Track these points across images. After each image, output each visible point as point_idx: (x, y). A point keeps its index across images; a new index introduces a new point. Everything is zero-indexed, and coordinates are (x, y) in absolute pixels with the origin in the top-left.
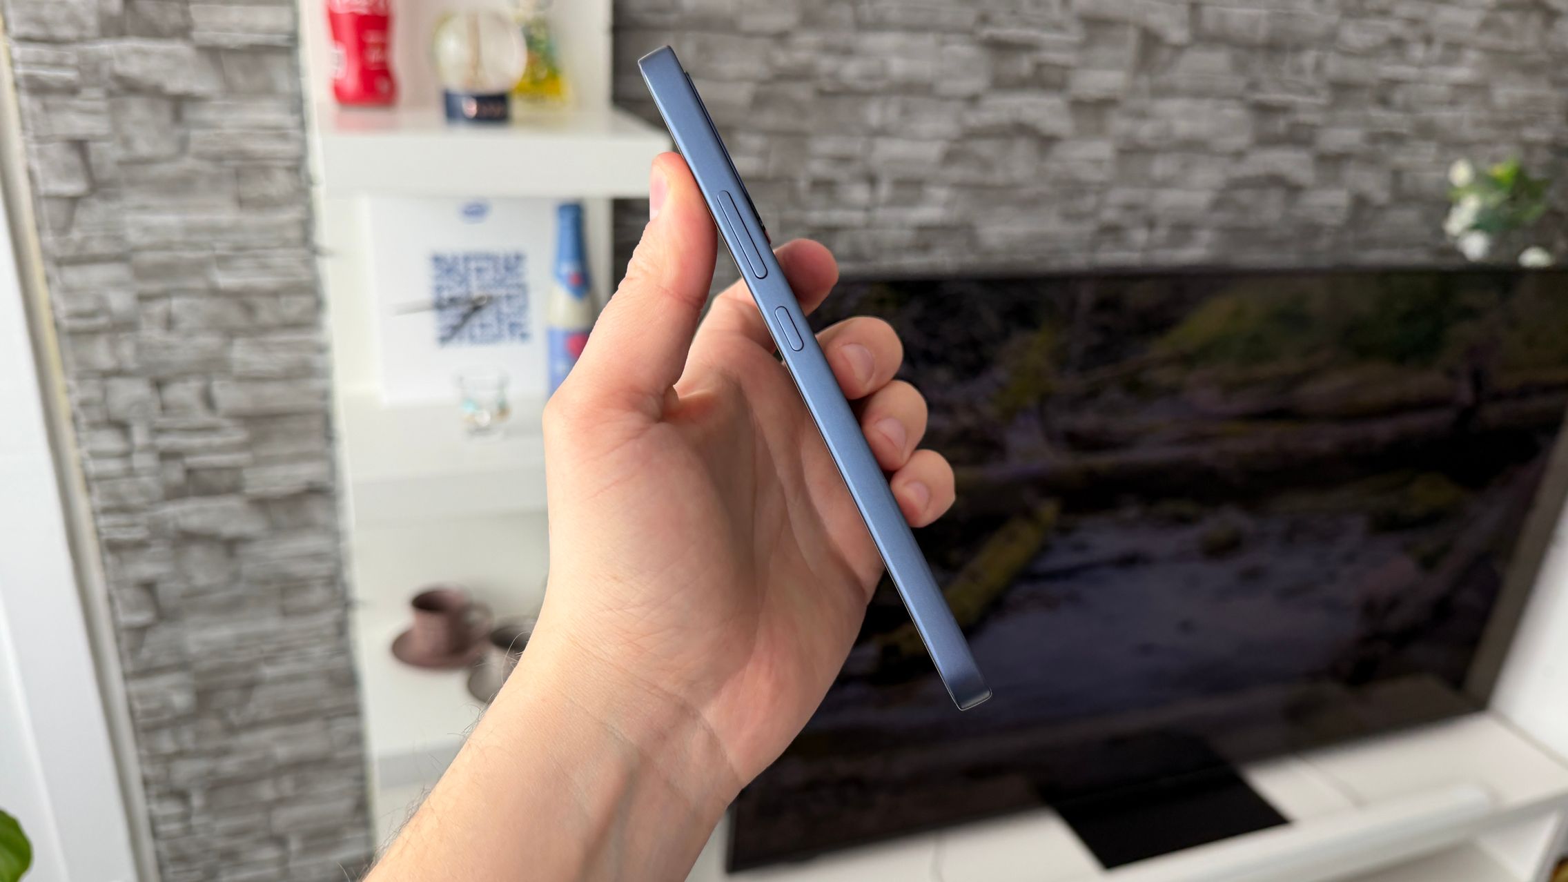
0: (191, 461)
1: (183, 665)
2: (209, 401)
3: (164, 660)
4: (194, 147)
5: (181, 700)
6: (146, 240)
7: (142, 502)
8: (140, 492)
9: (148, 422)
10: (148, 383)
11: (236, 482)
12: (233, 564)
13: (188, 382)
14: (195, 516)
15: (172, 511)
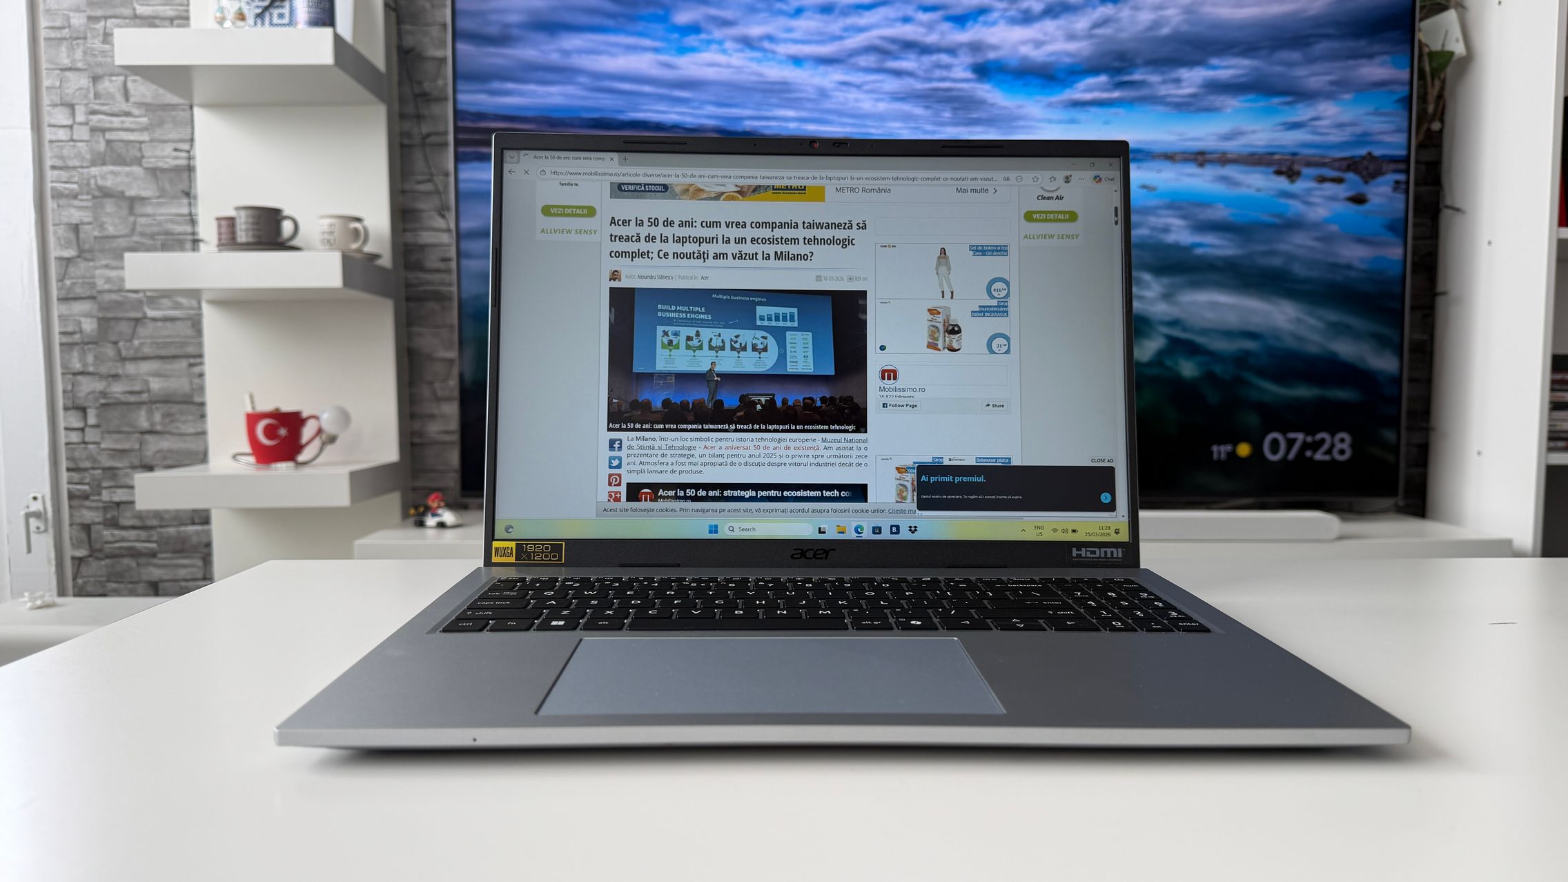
0: (109, 136)
1: (93, 298)
2: (127, 95)
3: (79, 291)
5: (89, 326)
7: (77, 163)
8: (75, 157)
9: (86, 105)
10: (89, 77)
11: (139, 155)
12: (132, 219)
13: (114, 78)
14: (108, 176)
15: (94, 171)
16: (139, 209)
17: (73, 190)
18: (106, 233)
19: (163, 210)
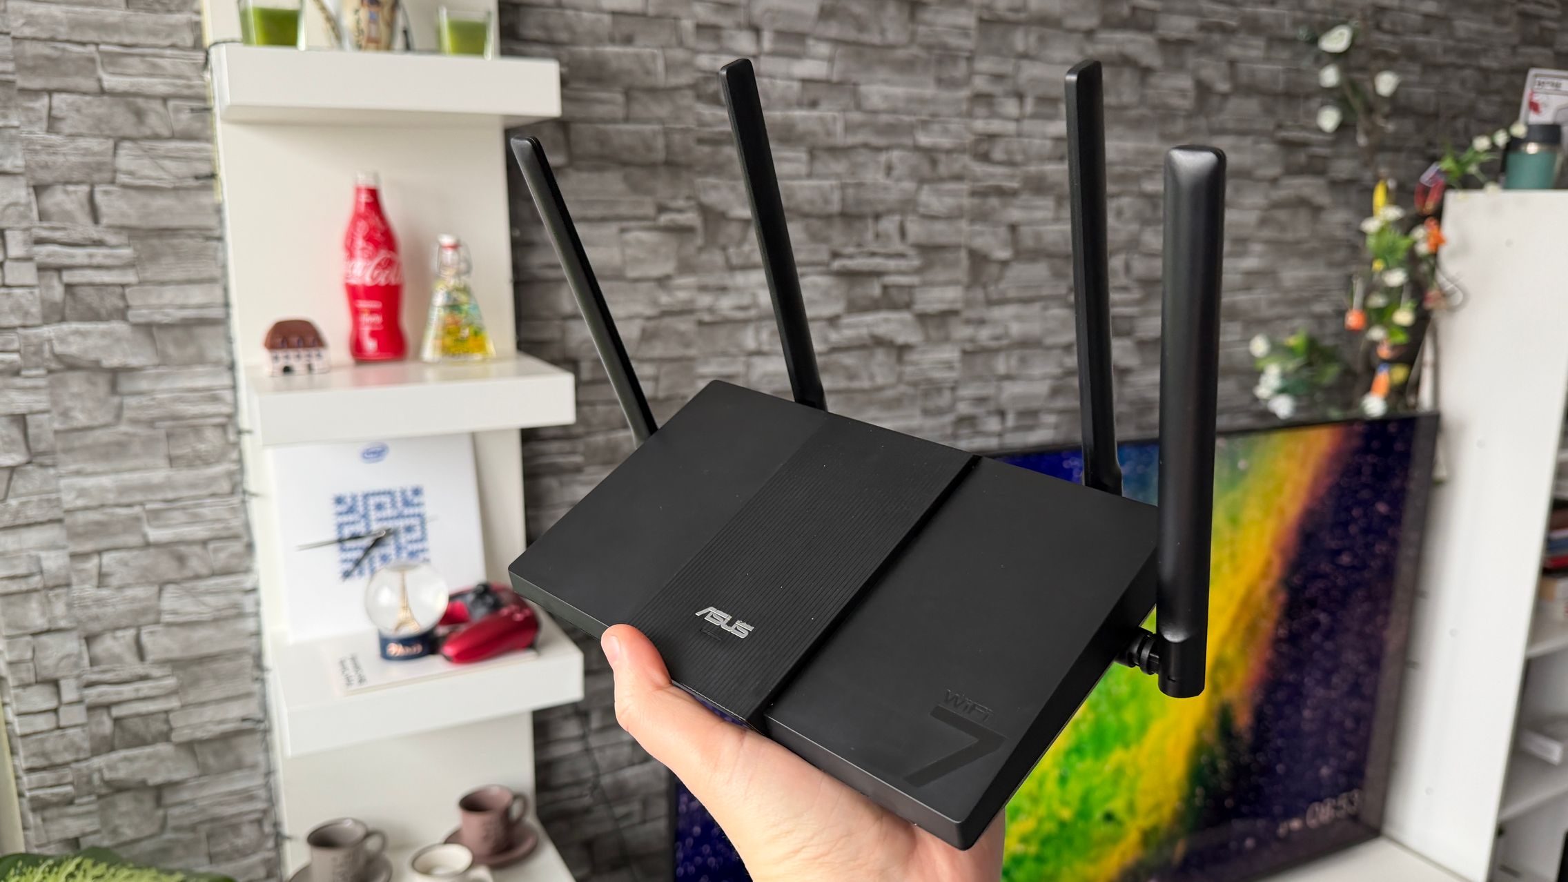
0: (117, 712)
2: (141, 653)
4: (127, 414)
6: (80, 503)
7: (68, 757)
8: (66, 749)
9: (78, 677)
10: (79, 638)
11: (165, 728)
12: (160, 813)
13: (119, 634)
14: (120, 765)
15: (98, 762)
16: (169, 798)
17: (65, 795)
18: (123, 839)
19: (206, 792)
